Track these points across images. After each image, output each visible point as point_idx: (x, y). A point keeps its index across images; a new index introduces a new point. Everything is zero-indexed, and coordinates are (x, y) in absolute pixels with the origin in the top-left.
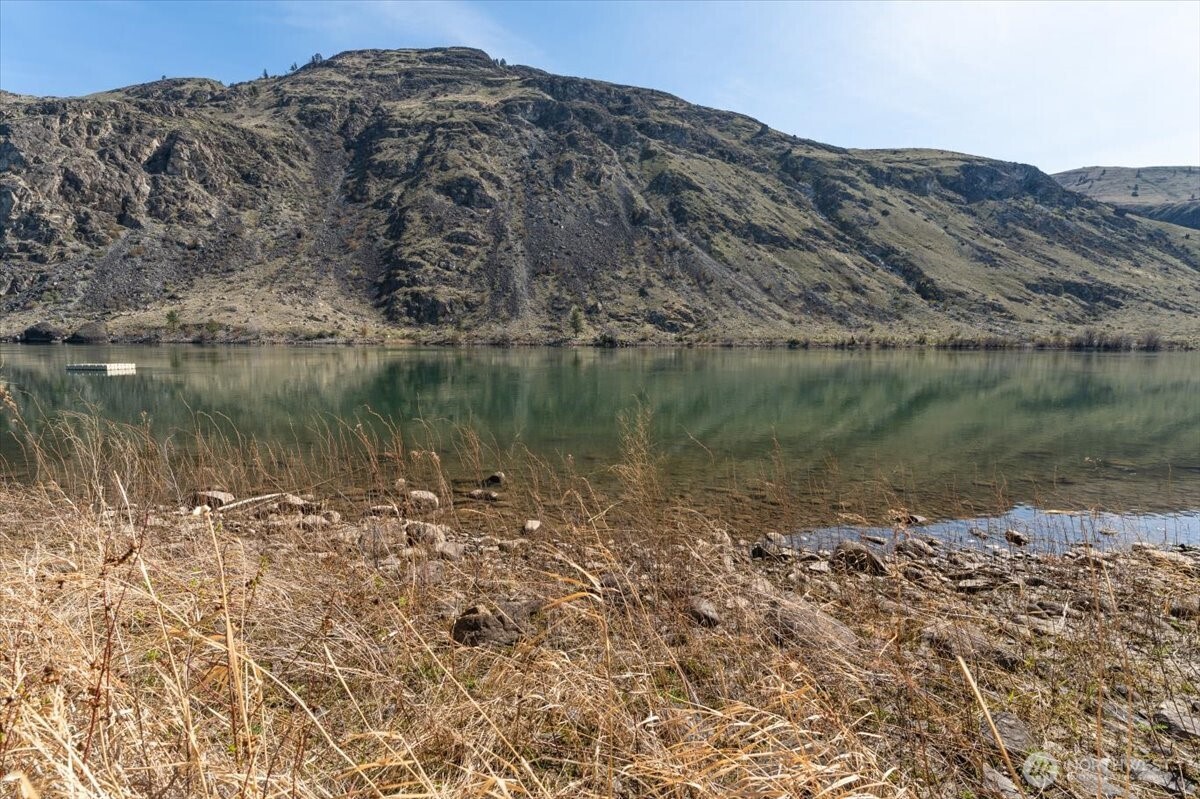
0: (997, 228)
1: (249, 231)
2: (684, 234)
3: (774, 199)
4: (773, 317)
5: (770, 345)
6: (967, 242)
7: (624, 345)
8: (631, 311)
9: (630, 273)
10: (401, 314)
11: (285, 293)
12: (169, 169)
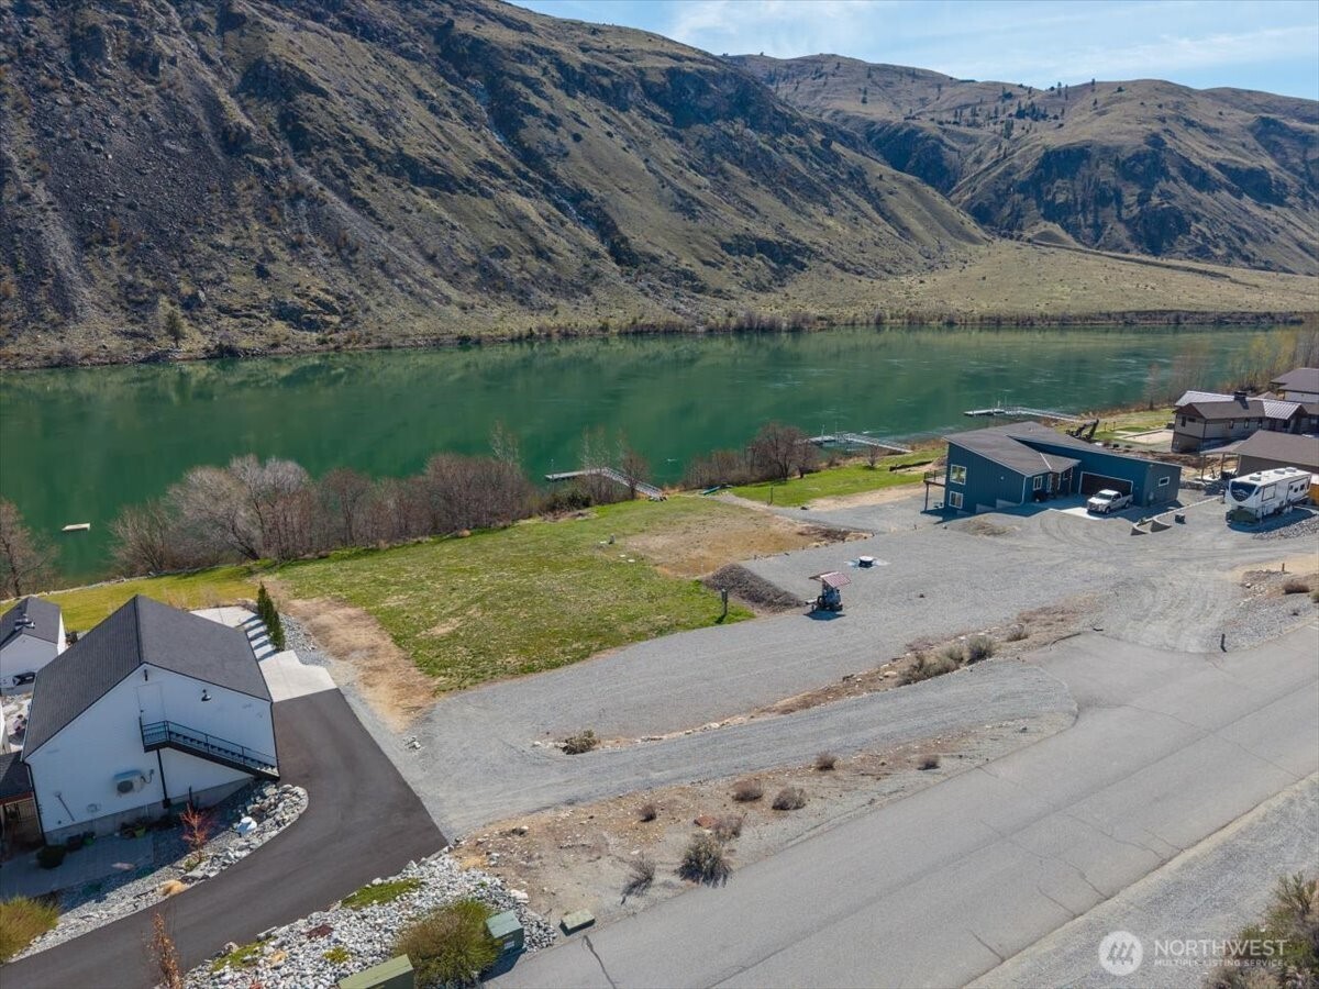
0: (703, 160)
2: (308, 169)
3: (432, 109)
4: (440, 301)
5: (437, 344)
6: (669, 183)
7: (249, 354)
8: (249, 302)
9: (236, 238)
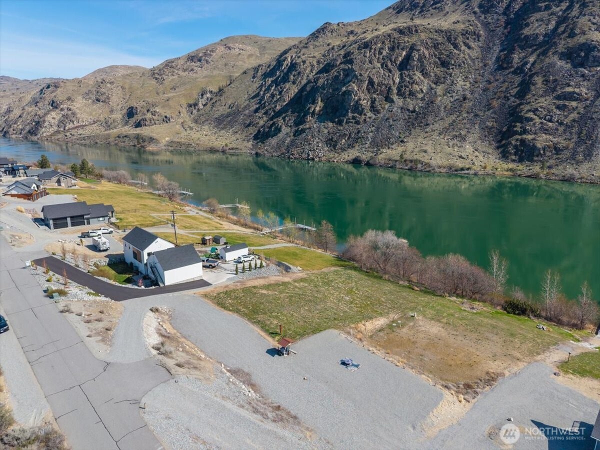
1: (439, 98)
10: (511, 154)
11: (451, 139)
12: (408, 67)
